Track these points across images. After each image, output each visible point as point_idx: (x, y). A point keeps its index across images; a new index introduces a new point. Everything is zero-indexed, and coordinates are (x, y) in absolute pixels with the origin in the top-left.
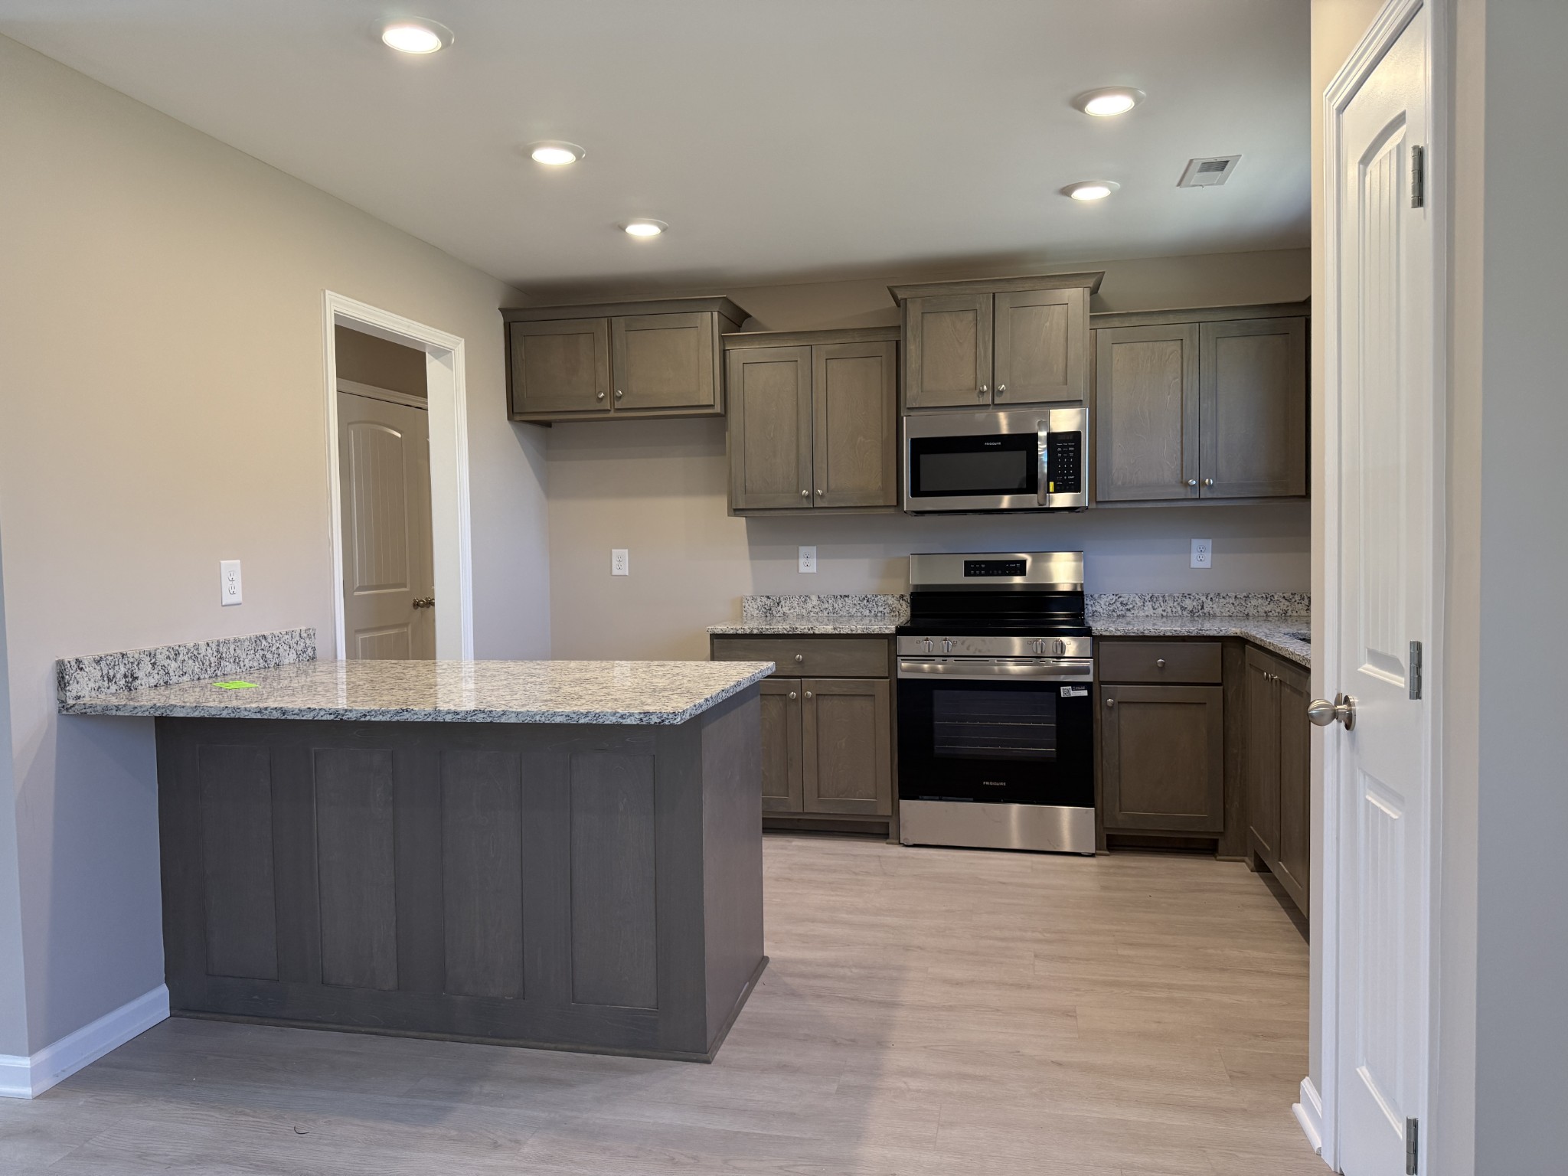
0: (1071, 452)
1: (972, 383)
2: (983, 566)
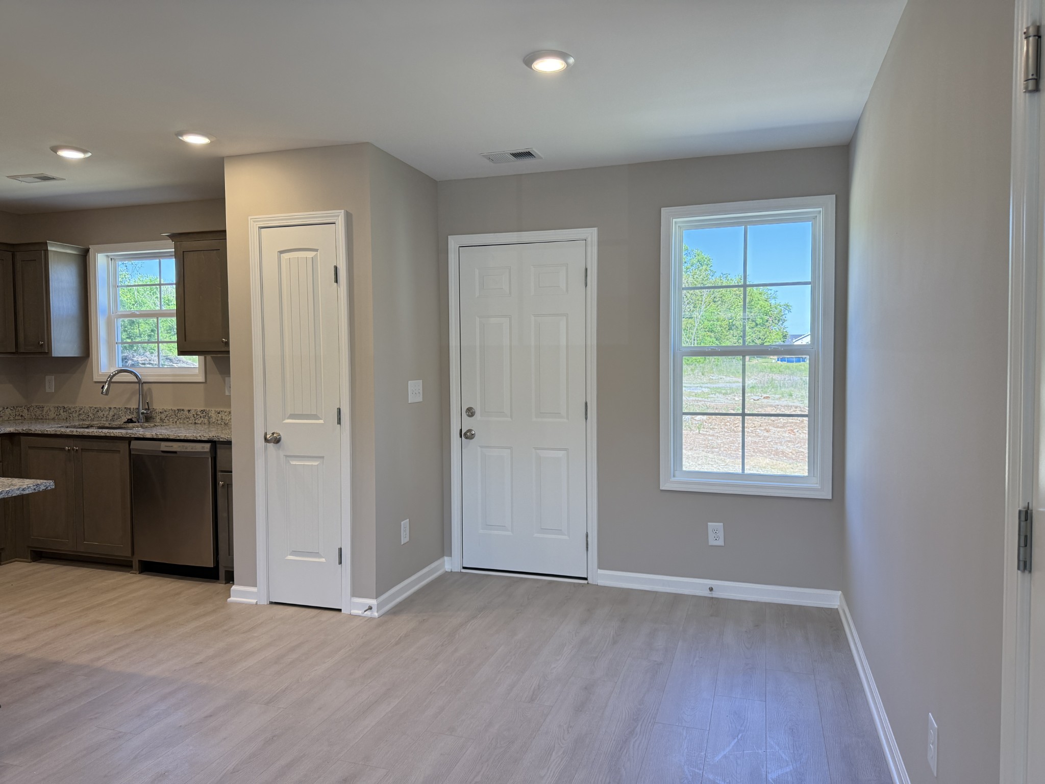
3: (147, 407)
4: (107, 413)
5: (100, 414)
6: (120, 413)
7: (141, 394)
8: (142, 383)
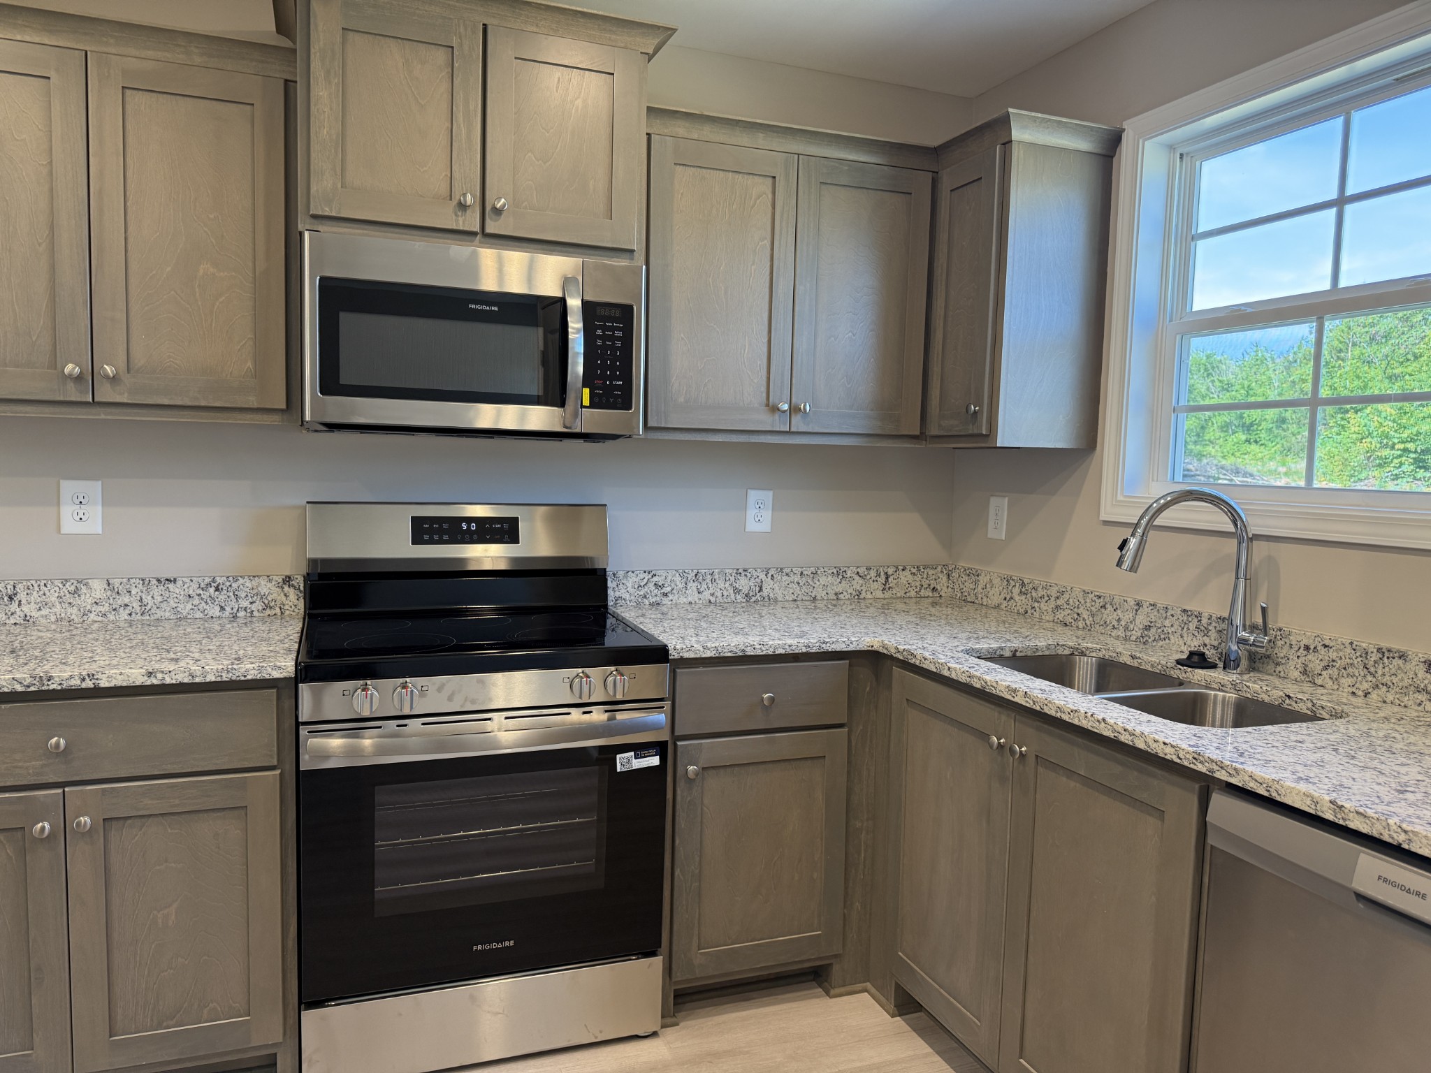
0: (618, 338)
1: (444, 190)
2: (445, 526)
3: (1259, 620)
4: (1130, 615)
5: (1109, 616)
6: (1167, 623)
7: (1242, 575)
8: (1251, 539)
